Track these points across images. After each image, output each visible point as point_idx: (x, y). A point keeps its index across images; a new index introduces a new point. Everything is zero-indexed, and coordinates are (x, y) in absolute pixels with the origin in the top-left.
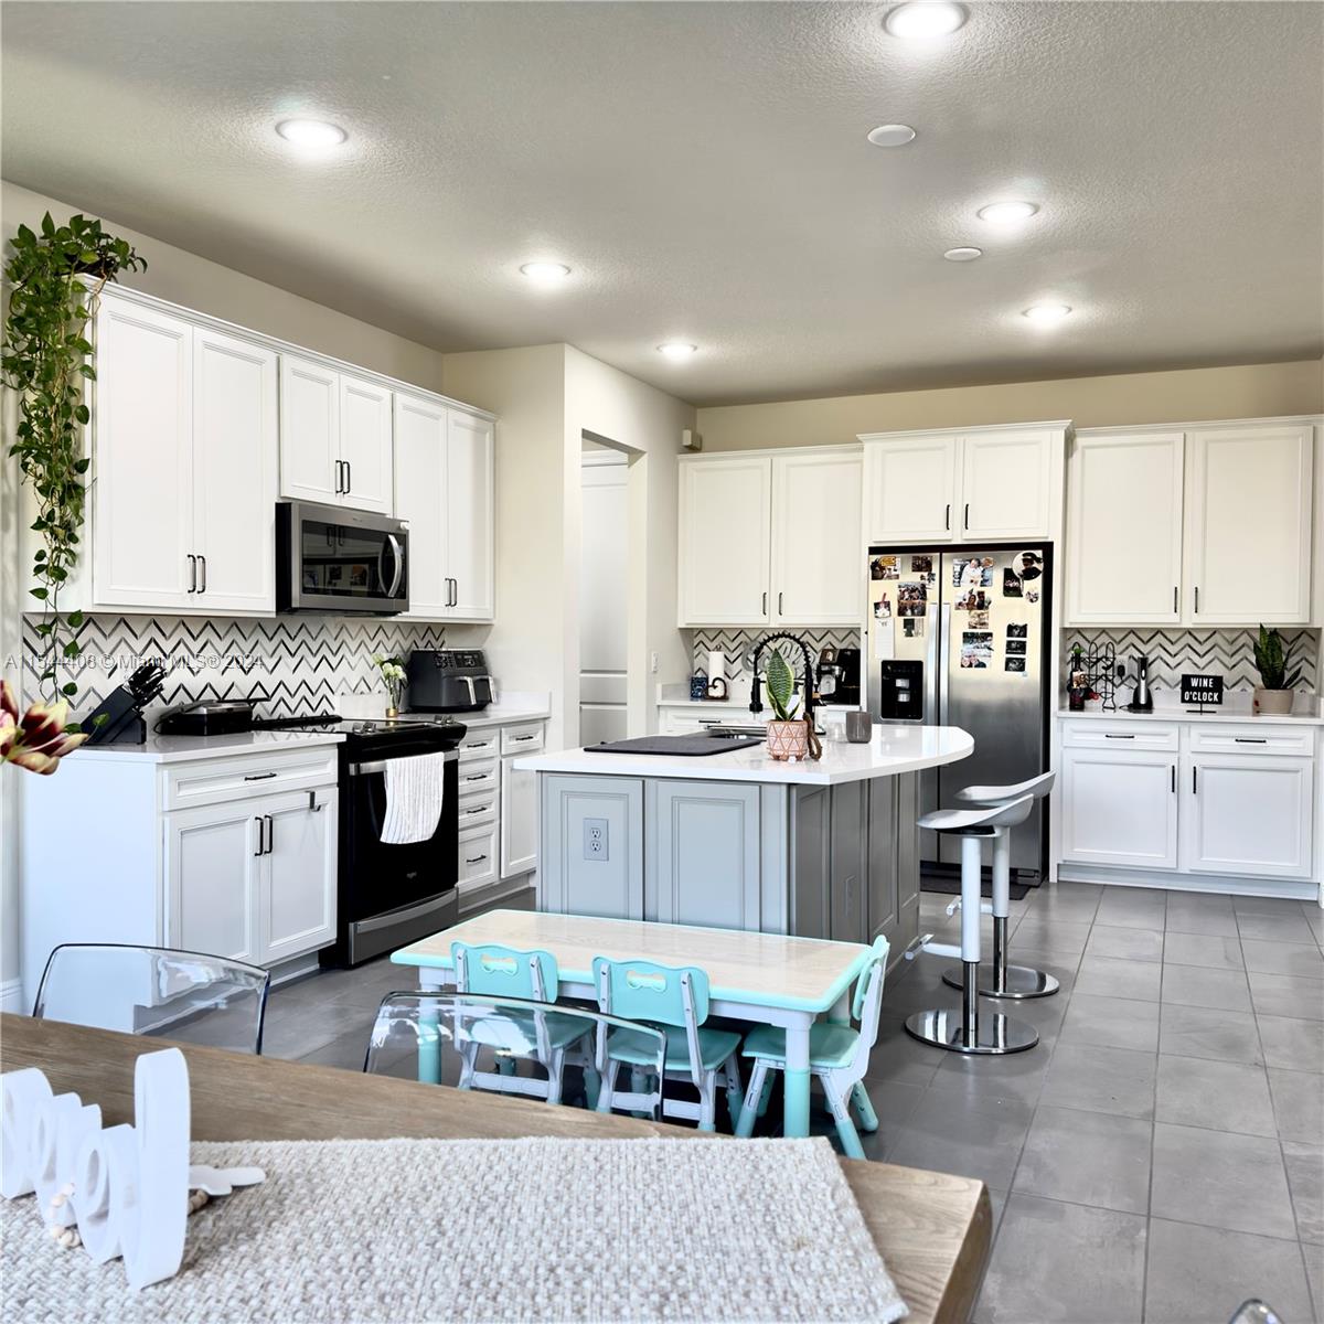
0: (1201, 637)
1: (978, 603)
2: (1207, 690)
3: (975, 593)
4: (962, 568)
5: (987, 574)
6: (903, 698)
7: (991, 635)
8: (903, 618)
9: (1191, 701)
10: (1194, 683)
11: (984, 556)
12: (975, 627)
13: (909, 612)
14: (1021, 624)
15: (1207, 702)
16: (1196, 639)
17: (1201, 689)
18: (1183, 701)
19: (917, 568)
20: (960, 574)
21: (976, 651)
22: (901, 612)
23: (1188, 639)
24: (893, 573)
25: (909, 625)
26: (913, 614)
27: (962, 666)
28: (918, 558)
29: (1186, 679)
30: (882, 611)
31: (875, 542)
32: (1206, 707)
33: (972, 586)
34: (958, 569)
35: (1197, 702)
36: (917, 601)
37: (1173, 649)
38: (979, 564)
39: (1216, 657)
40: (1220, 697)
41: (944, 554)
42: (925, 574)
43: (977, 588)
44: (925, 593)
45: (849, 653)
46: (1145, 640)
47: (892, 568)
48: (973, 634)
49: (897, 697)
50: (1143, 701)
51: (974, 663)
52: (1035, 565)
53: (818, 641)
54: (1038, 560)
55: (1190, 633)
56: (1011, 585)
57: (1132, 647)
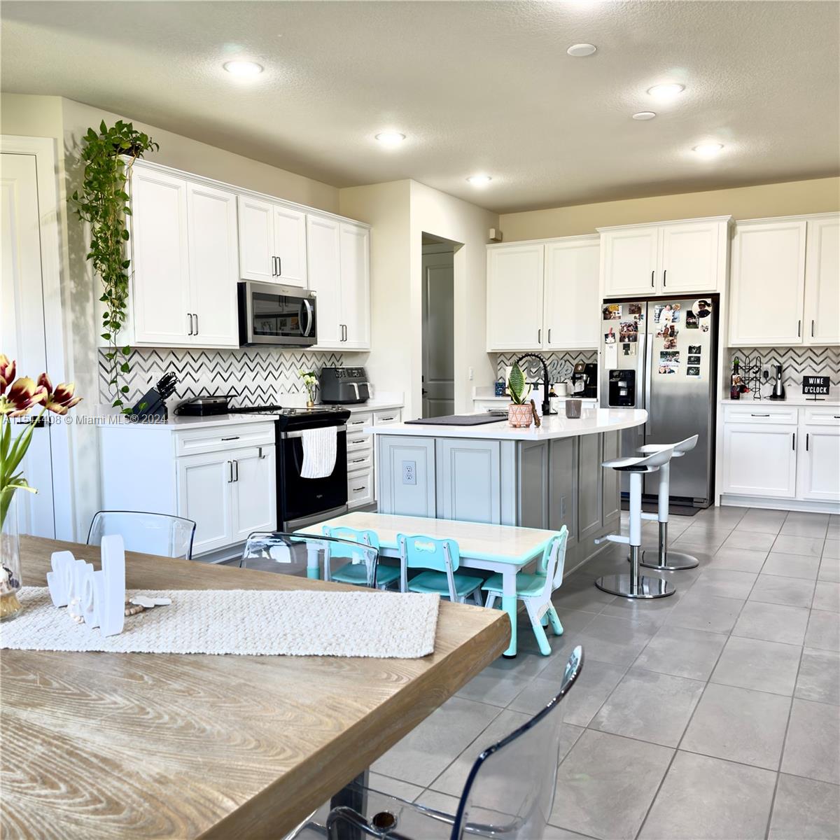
0: (818, 352)
1: (671, 333)
2: (820, 385)
3: (668, 326)
4: (660, 311)
5: (676, 315)
6: (623, 393)
7: (678, 353)
8: (622, 343)
9: (809, 393)
10: (811, 381)
11: (675, 304)
12: (668, 348)
13: (627, 340)
14: (697, 345)
15: (819, 393)
16: (814, 353)
17: (815, 385)
18: (804, 393)
19: (632, 312)
20: (659, 315)
21: (669, 363)
22: (622, 340)
23: (810, 354)
24: (617, 315)
25: (627, 347)
26: (629, 340)
27: (660, 373)
28: (633, 306)
29: (806, 379)
30: (610, 339)
31: (608, 296)
32: (818, 397)
33: (667, 322)
34: (658, 312)
35: (813, 393)
36: (632, 333)
37: (800, 360)
38: (671, 308)
39: (827, 365)
40: (828, 390)
41: (649, 302)
42: (637, 315)
43: (670, 324)
44: (637, 327)
45: (592, 366)
46: (782, 355)
47: (617, 312)
48: (667, 352)
49: (619, 393)
50: (779, 393)
51: (668, 371)
52: (707, 308)
53: (574, 359)
54: (709, 305)
55: (811, 350)
56: (691, 321)
57: (773, 360)
